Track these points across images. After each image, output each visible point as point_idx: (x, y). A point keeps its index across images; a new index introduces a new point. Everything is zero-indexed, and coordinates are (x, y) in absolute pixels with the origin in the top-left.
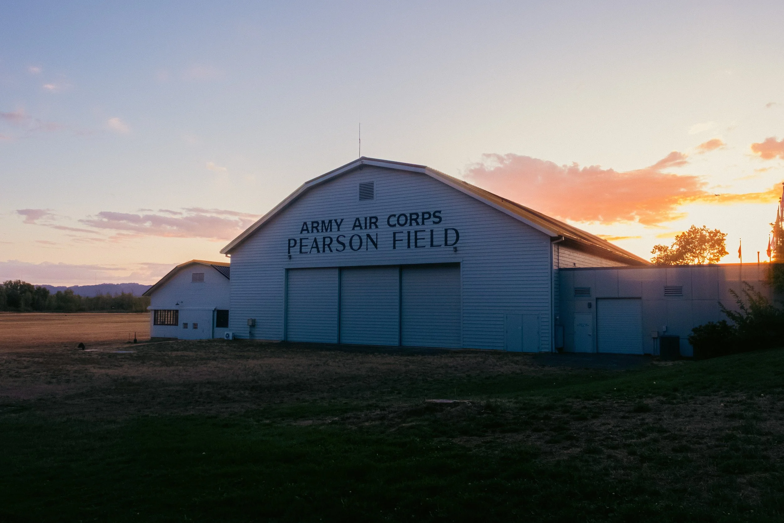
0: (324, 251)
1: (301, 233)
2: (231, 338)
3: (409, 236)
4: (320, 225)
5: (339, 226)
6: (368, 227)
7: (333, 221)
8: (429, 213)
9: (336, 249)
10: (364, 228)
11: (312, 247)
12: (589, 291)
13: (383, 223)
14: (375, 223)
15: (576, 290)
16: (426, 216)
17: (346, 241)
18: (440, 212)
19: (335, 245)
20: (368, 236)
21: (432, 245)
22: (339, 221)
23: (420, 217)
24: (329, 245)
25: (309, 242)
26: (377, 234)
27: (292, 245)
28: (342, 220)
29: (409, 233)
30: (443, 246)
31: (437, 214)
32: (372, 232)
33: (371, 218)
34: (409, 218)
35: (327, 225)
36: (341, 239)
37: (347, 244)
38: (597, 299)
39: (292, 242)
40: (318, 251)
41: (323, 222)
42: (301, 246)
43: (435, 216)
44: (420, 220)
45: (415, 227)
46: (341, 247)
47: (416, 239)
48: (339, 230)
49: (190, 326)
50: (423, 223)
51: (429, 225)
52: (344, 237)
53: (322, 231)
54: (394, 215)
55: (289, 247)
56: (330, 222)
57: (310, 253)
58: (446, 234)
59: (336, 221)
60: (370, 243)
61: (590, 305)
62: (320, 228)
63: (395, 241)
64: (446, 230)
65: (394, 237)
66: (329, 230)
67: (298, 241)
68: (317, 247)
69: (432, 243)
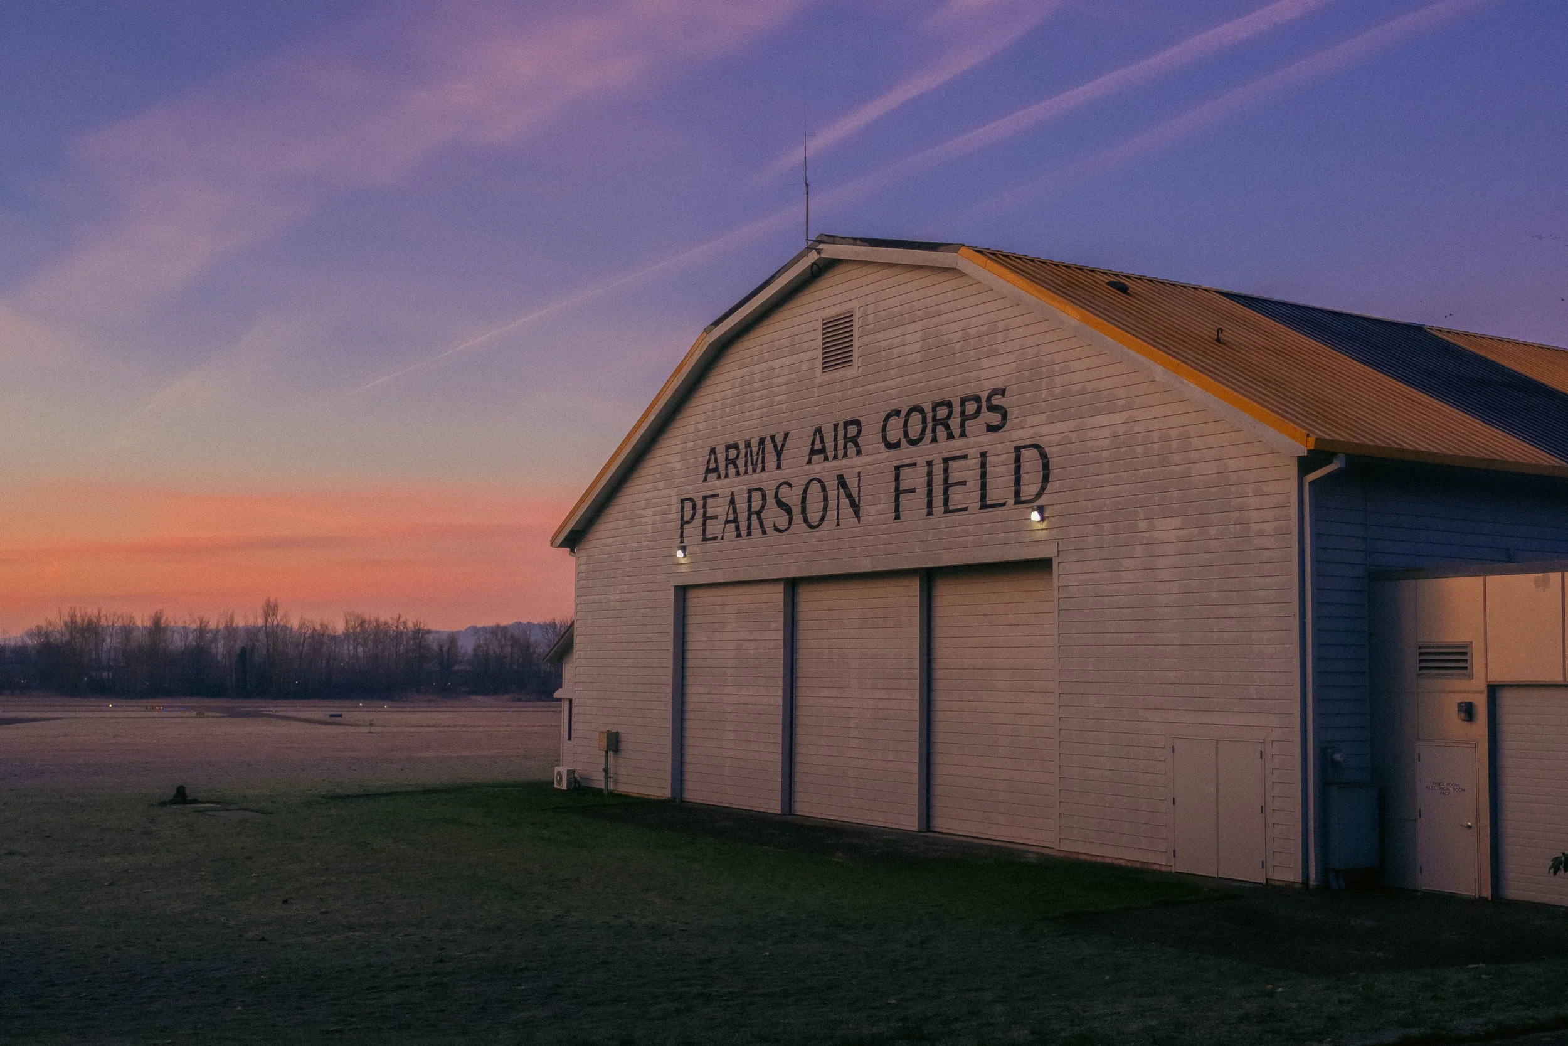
0: (749, 534)
1: (705, 480)
2: (564, 786)
3: (930, 474)
4: (743, 451)
5: (779, 453)
6: (841, 452)
7: (768, 441)
8: (977, 399)
9: (775, 526)
10: (831, 454)
11: (727, 522)
13: (870, 438)
14: (854, 440)
16: (971, 407)
17: (792, 497)
18: (1002, 392)
19: (773, 515)
20: (842, 482)
21: (984, 506)
22: (779, 439)
23: (957, 410)
24: (758, 513)
25: (718, 508)
26: (859, 473)
27: (687, 517)
28: (786, 435)
29: (930, 464)
30: (1010, 502)
31: (997, 401)
32: (850, 465)
33: (846, 424)
34: (930, 415)
35: (755, 449)
36: (786, 494)
37: (796, 510)
39: (688, 509)
40: (739, 535)
41: (748, 445)
42: (705, 518)
43: (992, 408)
44: (955, 423)
45: (947, 447)
46: (782, 520)
47: (947, 485)
48: (779, 467)
50: (963, 434)
51: (977, 439)
52: (790, 485)
53: (746, 473)
54: (897, 413)
55: (683, 523)
56: (762, 441)
57: (722, 538)
58: (1018, 460)
59: (773, 438)
60: (845, 502)
62: (740, 462)
63: (898, 492)
64: (1018, 449)
65: (897, 478)
66: (759, 466)
67: (700, 504)
68: (735, 520)
69: (983, 497)
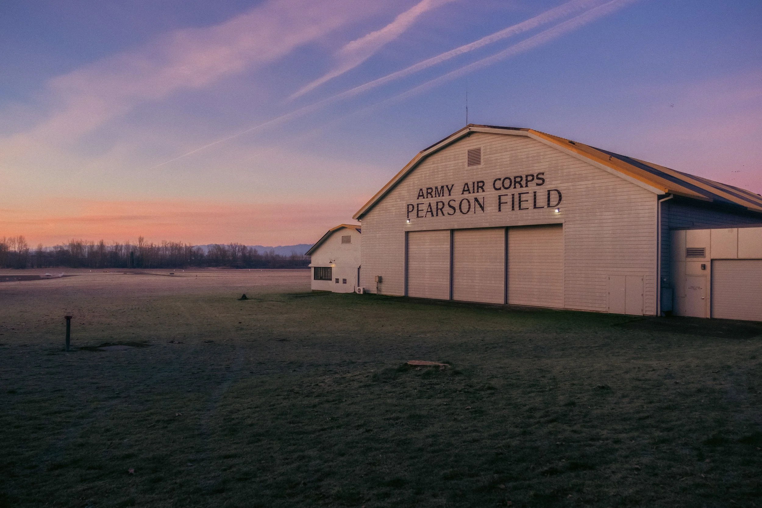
0: (437, 215)
1: (418, 198)
2: (362, 293)
3: (513, 198)
4: (434, 190)
5: (450, 191)
6: (476, 191)
7: (445, 187)
8: (533, 176)
9: (448, 213)
10: (471, 191)
11: (427, 212)
12: (703, 252)
13: (488, 186)
14: (482, 188)
15: (687, 251)
16: (530, 178)
17: (456, 205)
18: (543, 174)
19: (447, 209)
20: (476, 200)
21: (535, 207)
22: (450, 187)
23: (524, 179)
24: (441, 209)
25: (424, 207)
26: (484, 198)
27: (410, 210)
28: (453, 185)
29: (513, 195)
30: (546, 207)
31: (540, 176)
32: (480, 195)
33: (478, 182)
34: (513, 181)
35: (439, 190)
36: (452, 203)
37: (457, 208)
38: (712, 260)
39: (411, 207)
40: (433, 216)
41: (436, 188)
42: (418, 210)
43: (538, 178)
44: (524, 183)
45: (519, 190)
46: (452, 211)
47: (520, 201)
48: (450, 195)
49: (341, 281)
50: (527, 186)
51: (532, 187)
52: (455, 201)
53: (436, 197)
54: (500, 179)
55: (408, 212)
56: (442, 187)
57: (426, 217)
58: (549, 194)
59: (447, 186)
60: (477, 206)
61: (704, 267)
62: (433, 193)
63: (500, 203)
64: (549, 191)
65: (500, 199)
66: (441, 195)
67: (416, 207)
68: (431, 211)
69: (535, 205)
